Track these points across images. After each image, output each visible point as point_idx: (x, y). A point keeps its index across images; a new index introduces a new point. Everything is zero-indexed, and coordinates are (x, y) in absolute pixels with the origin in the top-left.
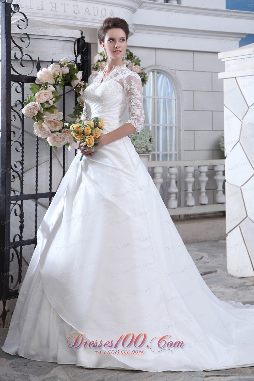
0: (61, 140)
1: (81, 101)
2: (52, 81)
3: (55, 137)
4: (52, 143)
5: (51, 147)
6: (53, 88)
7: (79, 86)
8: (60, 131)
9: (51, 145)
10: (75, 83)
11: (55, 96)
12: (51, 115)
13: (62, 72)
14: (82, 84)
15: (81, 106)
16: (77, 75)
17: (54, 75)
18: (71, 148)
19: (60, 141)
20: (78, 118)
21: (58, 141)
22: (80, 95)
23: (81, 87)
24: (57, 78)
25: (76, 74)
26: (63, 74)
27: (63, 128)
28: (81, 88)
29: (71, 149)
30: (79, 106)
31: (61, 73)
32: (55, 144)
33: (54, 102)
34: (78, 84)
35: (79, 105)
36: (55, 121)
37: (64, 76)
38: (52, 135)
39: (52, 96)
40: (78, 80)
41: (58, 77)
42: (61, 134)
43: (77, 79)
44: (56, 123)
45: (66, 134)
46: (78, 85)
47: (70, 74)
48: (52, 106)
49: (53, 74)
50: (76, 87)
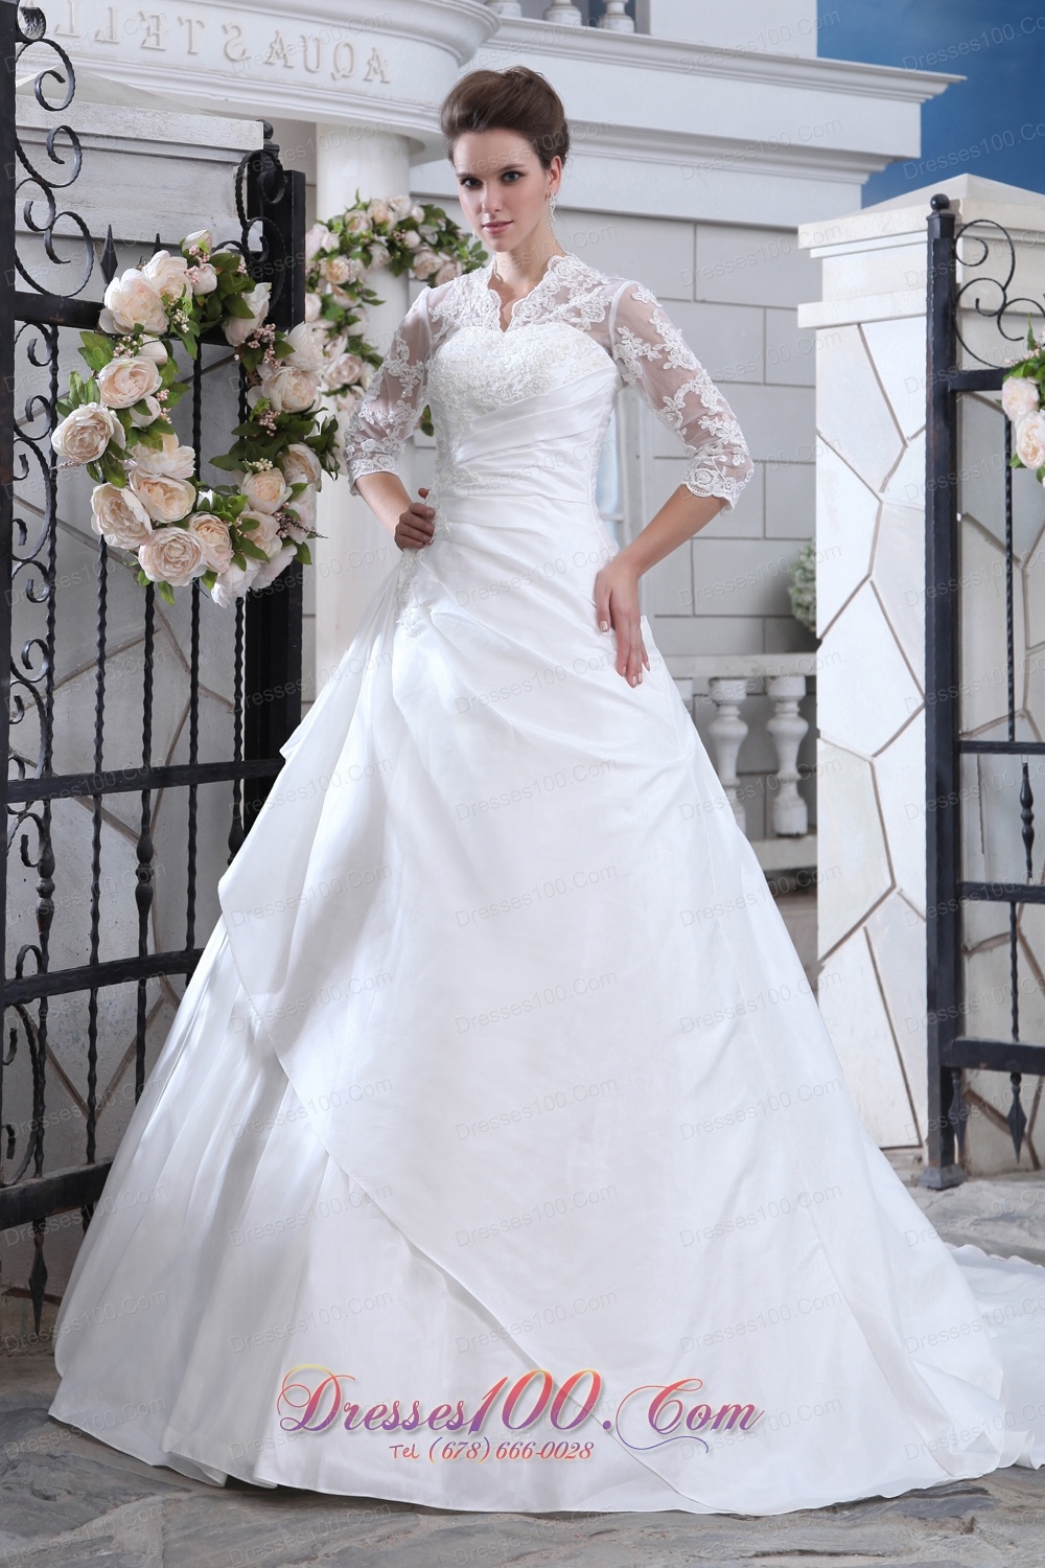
0: (186, 558)
1: (262, 405)
2: (158, 323)
3: (166, 544)
4: (156, 572)
5: (150, 586)
6: (159, 351)
7: (254, 345)
8: (183, 523)
9: (150, 577)
10: (239, 330)
11: (166, 382)
12: (154, 456)
13: (192, 284)
14: (268, 335)
15: (261, 423)
16: (249, 298)
17: (165, 297)
18: (224, 592)
19: (183, 563)
20: (251, 472)
21: (177, 563)
22: (259, 380)
23: (264, 346)
24: (174, 310)
25: (244, 295)
26: (198, 293)
27: (195, 510)
28: (264, 351)
29: (223, 596)
30: (255, 423)
31: (190, 290)
32: (167, 575)
33: (163, 404)
34: (253, 335)
35: (255, 419)
36: (166, 481)
37: (200, 301)
38: (157, 538)
39: (157, 382)
40: (254, 317)
41: (179, 305)
42: (187, 533)
43: (251, 316)
44: (171, 490)
45: (207, 534)
46: (251, 338)
47: (223, 296)
48: (158, 423)
49: (162, 291)
50: (244, 349)
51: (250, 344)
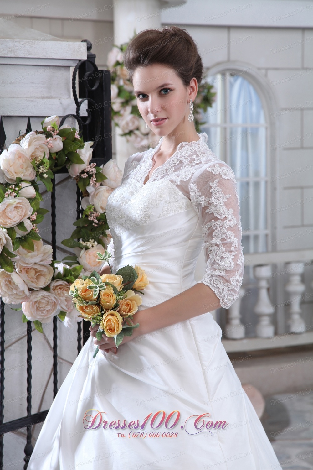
0: (49, 308)
1: (90, 209)
2: (29, 174)
3: (37, 301)
4: (32, 315)
5: (29, 323)
6: (30, 191)
7: (85, 176)
8: (47, 288)
9: (29, 318)
10: (76, 169)
11: (35, 209)
12: (30, 254)
13: (49, 148)
14: (92, 171)
15: (89, 219)
16: (81, 152)
17: (34, 158)
18: (71, 321)
19: (47, 310)
20: (84, 249)
21: (44, 310)
22: (88, 194)
23: (90, 176)
24: (38, 167)
25: (78, 150)
26: (52, 152)
27: (53, 279)
28: (90, 178)
29: (70, 323)
30: (86, 218)
31: (48, 152)
32: (38, 318)
33: (33, 222)
34: (84, 170)
35: (87, 216)
36: (36, 267)
37: (54, 156)
38: (32, 298)
39: (30, 211)
40: (84, 163)
41: (42, 163)
42: (49, 294)
43: (81, 162)
44: (40, 271)
45: (59, 292)
46: (83, 172)
47: (66, 152)
48: (32, 234)
49: (32, 156)
50: (79, 178)
51: (82, 175)
